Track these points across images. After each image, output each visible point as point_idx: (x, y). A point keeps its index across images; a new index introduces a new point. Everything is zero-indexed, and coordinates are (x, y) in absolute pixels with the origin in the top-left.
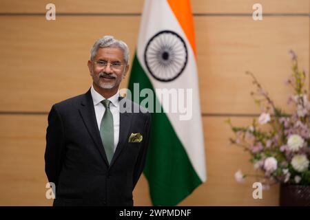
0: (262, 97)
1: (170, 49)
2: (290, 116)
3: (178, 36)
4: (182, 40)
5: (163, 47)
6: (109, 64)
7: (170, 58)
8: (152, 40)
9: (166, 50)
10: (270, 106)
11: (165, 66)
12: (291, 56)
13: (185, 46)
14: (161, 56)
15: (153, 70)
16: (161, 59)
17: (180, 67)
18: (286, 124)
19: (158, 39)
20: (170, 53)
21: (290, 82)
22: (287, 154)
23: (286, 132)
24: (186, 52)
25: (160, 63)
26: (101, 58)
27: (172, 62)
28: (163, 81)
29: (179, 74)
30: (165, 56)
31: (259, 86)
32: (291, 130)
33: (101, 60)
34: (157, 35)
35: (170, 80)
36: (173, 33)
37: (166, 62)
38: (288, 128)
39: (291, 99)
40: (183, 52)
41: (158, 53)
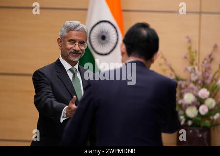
0: (167, 67)
1: (107, 33)
2: (185, 80)
3: (112, 25)
4: (115, 28)
5: (102, 32)
6: (77, 43)
7: (107, 39)
8: (94, 27)
9: (104, 34)
10: (172, 73)
11: (103, 44)
12: (187, 40)
13: (117, 32)
14: (100, 37)
15: (95, 47)
16: (100, 40)
17: (113, 45)
18: (183, 86)
19: (98, 26)
20: (107, 36)
21: (186, 57)
22: (183, 106)
23: (182, 91)
24: (118, 35)
25: (100, 43)
26: (72, 38)
27: (107, 42)
28: (102, 54)
29: (112, 51)
30: (103, 38)
31: (165, 59)
32: (186, 90)
33: (72, 40)
34: (98, 23)
35: (106, 54)
36: (109, 23)
37: (103, 42)
38: (184, 88)
39: (186, 69)
40: (115, 36)
41: (98, 36)
